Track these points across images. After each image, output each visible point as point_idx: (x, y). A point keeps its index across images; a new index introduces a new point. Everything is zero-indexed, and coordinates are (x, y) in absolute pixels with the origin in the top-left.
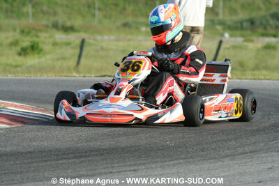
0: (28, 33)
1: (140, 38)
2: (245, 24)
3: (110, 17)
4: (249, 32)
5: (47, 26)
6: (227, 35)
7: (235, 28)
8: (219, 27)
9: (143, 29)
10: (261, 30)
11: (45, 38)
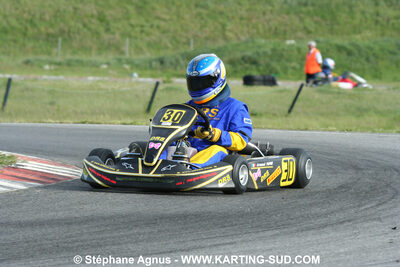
1: (45, 77)
2: (154, 64)
3: (9, 54)
4: (159, 72)
6: (135, 75)
7: (145, 67)
8: (127, 67)
9: (47, 67)
10: (171, 70)
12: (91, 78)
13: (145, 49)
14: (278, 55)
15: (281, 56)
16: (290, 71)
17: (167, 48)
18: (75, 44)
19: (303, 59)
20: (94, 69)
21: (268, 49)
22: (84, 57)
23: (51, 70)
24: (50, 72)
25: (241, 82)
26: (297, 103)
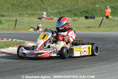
1: (25, 18)
2: (58, 14)
3: (14, 12)
4: (59, 16)
7: (55, 15)
9: (26, 15)
13: (54, 9)
14: (94, 10)
15: (95, 10)
16: (98, 14)
17: (61, 9)
18: (34, 8)
19: (102, 11)
21: (91, 8)
22: (37, 12)
23: (27, 16)
24: (27, 17)
25: (84, 18)
26: (102, 24)
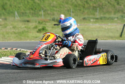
0: (42, 23)
3: (77, 16)
5: (50, 20)
9: (92, 20)
11: (49, 25)
12: (109, 24)
18: (104, 10)
20: (112, 20)
23: (93, 21)
